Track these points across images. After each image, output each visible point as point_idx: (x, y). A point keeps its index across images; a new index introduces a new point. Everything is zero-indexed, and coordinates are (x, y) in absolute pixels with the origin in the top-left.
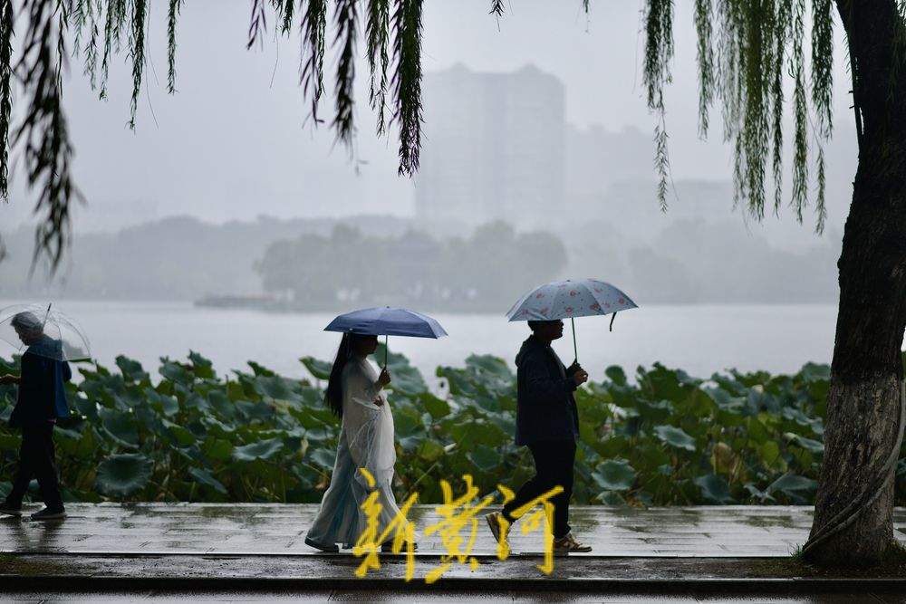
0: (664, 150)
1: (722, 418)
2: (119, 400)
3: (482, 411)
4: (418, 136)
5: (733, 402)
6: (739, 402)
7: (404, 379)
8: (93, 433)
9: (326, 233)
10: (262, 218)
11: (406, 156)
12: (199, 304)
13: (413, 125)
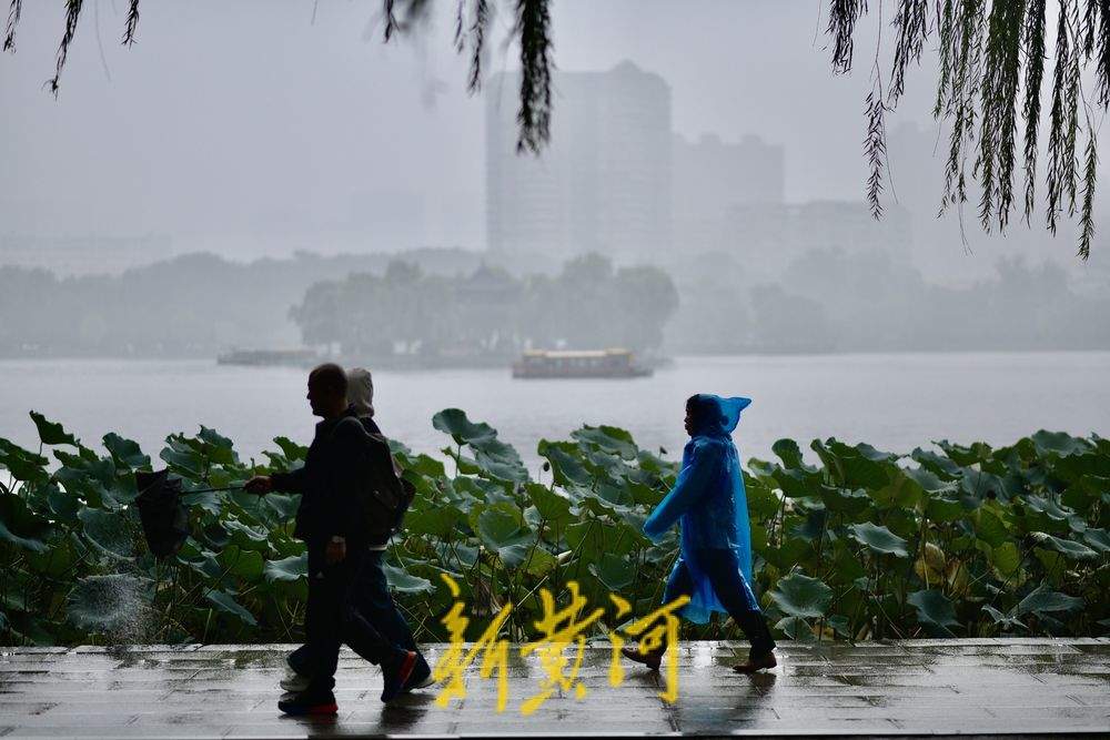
0: (879, 129)
1: (932, 509)
2: (108, 494)
3: (607, 505)
4: (548, 92)
5: (943, 487)
6: (951, 486)
7: (495, 461)
8: (73, 540)
9: (379, 272)
10: (300, 254)
11: (528, 123)
12: (222, 361)
13: (540, 75)
